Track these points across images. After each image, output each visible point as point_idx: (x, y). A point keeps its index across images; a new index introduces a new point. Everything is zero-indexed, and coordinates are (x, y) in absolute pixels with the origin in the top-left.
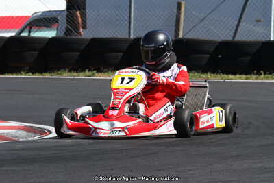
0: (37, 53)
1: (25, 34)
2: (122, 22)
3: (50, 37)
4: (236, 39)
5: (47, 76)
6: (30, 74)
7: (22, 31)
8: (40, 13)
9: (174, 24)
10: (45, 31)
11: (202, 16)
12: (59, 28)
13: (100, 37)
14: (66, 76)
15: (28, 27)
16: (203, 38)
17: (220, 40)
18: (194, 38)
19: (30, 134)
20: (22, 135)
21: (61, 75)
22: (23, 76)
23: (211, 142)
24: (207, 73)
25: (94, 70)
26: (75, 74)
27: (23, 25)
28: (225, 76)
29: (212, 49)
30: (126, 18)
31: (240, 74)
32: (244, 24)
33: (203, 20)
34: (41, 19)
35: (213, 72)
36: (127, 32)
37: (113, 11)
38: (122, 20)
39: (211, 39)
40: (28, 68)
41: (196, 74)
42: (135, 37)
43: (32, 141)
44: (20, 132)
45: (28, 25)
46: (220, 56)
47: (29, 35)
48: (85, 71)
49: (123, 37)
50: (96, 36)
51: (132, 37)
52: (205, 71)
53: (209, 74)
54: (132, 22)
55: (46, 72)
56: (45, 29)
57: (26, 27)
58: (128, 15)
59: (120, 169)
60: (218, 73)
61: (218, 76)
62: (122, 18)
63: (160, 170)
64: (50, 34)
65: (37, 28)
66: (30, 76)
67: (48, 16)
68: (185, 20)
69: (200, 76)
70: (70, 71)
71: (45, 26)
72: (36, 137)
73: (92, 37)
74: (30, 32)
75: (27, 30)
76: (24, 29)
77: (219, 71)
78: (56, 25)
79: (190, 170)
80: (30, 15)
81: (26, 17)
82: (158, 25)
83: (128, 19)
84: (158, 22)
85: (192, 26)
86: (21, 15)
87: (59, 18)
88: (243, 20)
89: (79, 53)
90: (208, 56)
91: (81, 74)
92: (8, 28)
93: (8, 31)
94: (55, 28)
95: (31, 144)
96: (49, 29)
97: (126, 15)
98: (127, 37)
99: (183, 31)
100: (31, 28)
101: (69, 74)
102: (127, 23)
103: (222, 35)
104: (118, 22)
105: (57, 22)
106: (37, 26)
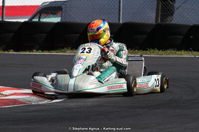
0: (46, 35)
1: (34, 20)
2: (113, 10)
3: (56, 22)
5: (54, 53)
6: (40, 51)
7: (33, 17)
8: (48, 3)
9: (155, 12)
10: (52, 17)
12: (63, 15)
14: (69, 53)
16: (178, 23)
17: (192, 25)
19: (40, 99)
20: (34, 100)
21: (64, 52)
22: (35, 53)
24: (181, 50)
27: (34, 13)
28: (196, 52)
29: (185, 31)
30: (116, 7)
33: (178, 8)
34: (49, 7)
35: (187, 49)
36: (118, 17)
37: (106, 2)
38: (113, 8)
39: (184, 23)
40: (38, 47)
41: (173, 51)
42: (124, 22)
43: (42, 105)
45: (38, 12)
46: (191, 37)
47: (39, 20)
49: (114, 22)
51: (121, 22)
52: (179, 49)
54: (121, 10)
55: (52, 50)
56: (52, 15)
57: (37, 14)
58: (118, 5)
60: (190, 50)
61: (190, 52)
63: (144, 128)
64: (56, 20)
65: (46, 15)
66: (40, 53)
67: (54, 5)
69: (176, 53)
70: (72, 49)
71: (52, 14)
72: (46, 102)
74: (40, 18)
75: (38, 16)
76: (35, 16)
77: (191, 49)
78: (60, 12)
80: (40, 4)
81: (37, 6)
83: (118, 8)
86: (33, 5)
87: (63, 7)
89: (79, 35)
90: (182, 37)
92: (23, 15)
94: (60, 15)
96: (55, 16)
97: (116, 5)
98: (117, 22)
100: (40, 15)
101: (71, 51)
102: (117, 11)
103: (193, 20)
104: (110, 10)
105: (62, 10)
106: (45, 13)
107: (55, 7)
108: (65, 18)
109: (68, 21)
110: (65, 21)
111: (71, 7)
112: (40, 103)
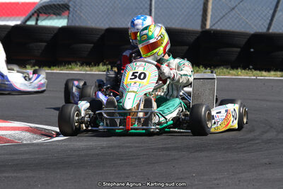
0: (45, 44)
1: (31, 23)
2: (141, 10)
3: (60, 26)
4: (271, 31)
5: (56, 71)
7: (28, 19)
9: (201, 13)
10: (54, 19)
11: (233, 4)
12: (70, 16)
13: (116, 26)
14: (77, 70)
15: (36, 15)
16: (233, 30)
17: (252, 32)
18: (224, 29)
19: (35, 136)
20: (27, 137)
21: (71, 69)
23: (240, 148)
24: (237, 69)
25: (109, 64)
26: (88, 68)
27: (30, 13)
28: (258, 72)
29: (243, 41)
30: (146, 5)
31: (275, 71)
32: (281, 13)
33: (233, 9)
34: (50, 5)
35: (244, 68)
38: (141, 8)
39: (243, 30)
40: (34, 61)
41: (225, 70)
43: (37, 144)
44: (24, 134)
45: (35, 12)
46: (252, 50)
47: (36, 23)
48: (98, 65)
50: (112, 26)
52: (234, 66)
53: (239, 70)
54: (153, 10)
55: (54, 65)
56: (54, 17)
57: (33, 14)
58: (149, 3)
59: (136, 176)
60: (249, 69)
61: (250, 72)
62: (141, 5)
64: (59, 22)
65: (45, 16)
67: (58, 2)
68: (213, 8)
69: (229, 73)
70: (82, 65)
71: (54, 14)
72: (43, 140)
73: (107, 27)
74: (37, 20)
75: (34, 18)
76: (30, 17)
77: (251, 67)
78: (67, 12)
79: (216, 179)
81: (34, 3)
82: (183, 14)
83: (149, 7)
84: (183, 11)
85: (221, 15)
86: (27, 1)
87: (70, 5)
88: (279, 9)
89: (92, 45)
90: (239, 50)
91: (95, 68)
92: (13, 15)
93: (12, 19)
94: (66, 16)
95: (37, 148)
96: (59, 17)
97: (146, 2)
99: (211, 21)
100: (38, 16)
101: (81, 68)
102: (147, 11)
103: (255, 26)
104: (137, 11)
105: (68, 9)
106: (45, 13)
107: (59, 5)
108: (72, 21)
109: (77, 25)
110: (73, 24)
111: (81, 5)
112: (35, 142)
